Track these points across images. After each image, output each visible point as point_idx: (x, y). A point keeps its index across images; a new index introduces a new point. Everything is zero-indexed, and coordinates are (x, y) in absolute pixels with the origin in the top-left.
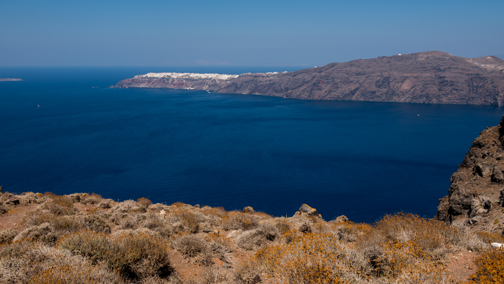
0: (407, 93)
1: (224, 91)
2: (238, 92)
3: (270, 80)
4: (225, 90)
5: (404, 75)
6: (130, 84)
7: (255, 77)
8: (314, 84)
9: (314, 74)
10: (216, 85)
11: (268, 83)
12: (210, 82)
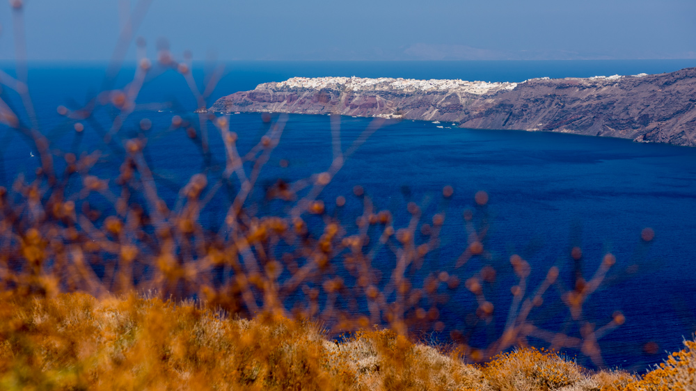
1: (478, 124)
2: (516, 126)
3: (599, 97)
4: (481, 121)
6: (246, 104)
7: (561, 87)
10: (457, 107)
11: (594, 102)
12: (442, 102)
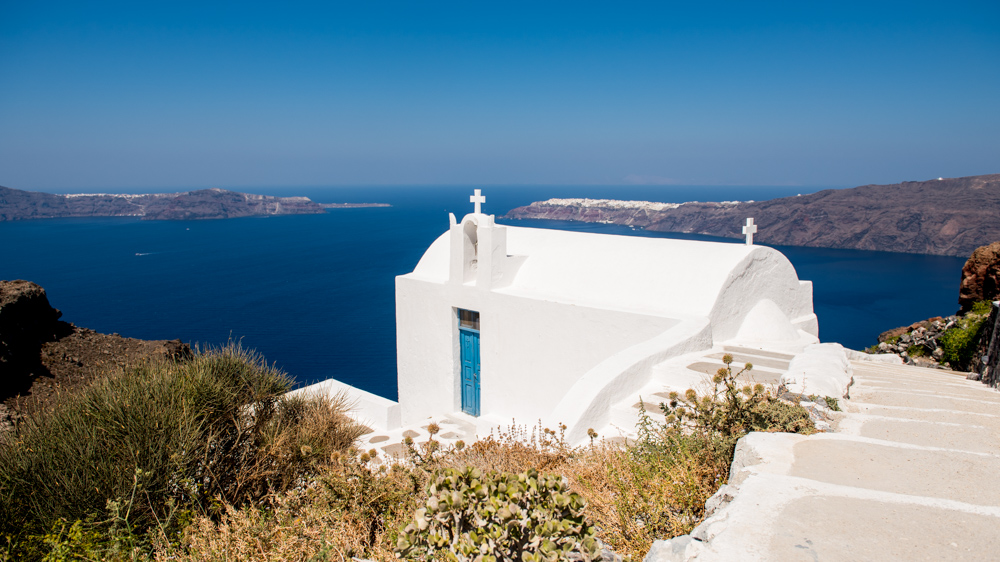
0: (950, 240)
3: (726, 214)
5: (946, 212)
6: (525, 213)
7: (704, 207)
8: (795, 221)
9: (796, 206)
10: (644, 218)
11: (722, 217)
12: (636, 214)
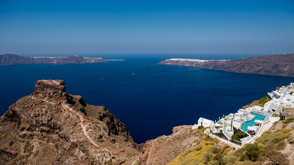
0: (287, 72)
1: (201, 67)
2: (208, 68)
4: (202, 67)
5: (286, 64)
6: (164, 63)
7: (216, 61)
8: (242, 66)
9: (242, 61)
10: (198, 64)
11: (221, 64)
12: (196, 63)
